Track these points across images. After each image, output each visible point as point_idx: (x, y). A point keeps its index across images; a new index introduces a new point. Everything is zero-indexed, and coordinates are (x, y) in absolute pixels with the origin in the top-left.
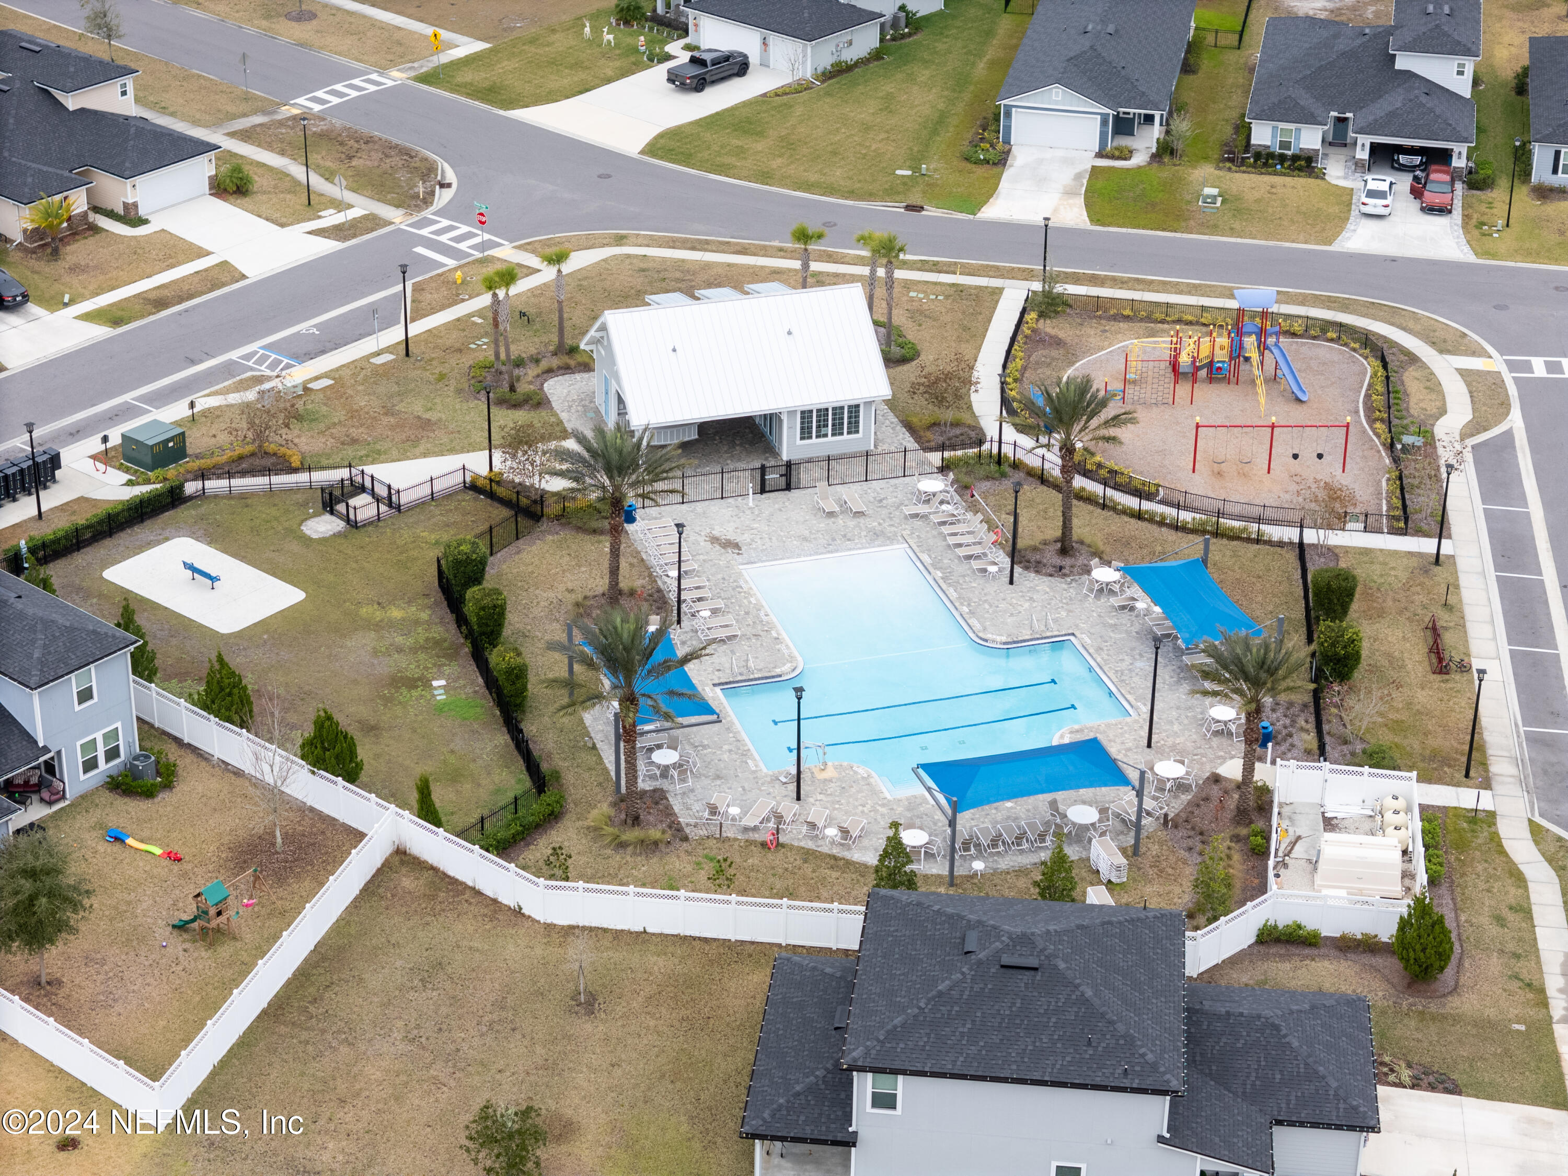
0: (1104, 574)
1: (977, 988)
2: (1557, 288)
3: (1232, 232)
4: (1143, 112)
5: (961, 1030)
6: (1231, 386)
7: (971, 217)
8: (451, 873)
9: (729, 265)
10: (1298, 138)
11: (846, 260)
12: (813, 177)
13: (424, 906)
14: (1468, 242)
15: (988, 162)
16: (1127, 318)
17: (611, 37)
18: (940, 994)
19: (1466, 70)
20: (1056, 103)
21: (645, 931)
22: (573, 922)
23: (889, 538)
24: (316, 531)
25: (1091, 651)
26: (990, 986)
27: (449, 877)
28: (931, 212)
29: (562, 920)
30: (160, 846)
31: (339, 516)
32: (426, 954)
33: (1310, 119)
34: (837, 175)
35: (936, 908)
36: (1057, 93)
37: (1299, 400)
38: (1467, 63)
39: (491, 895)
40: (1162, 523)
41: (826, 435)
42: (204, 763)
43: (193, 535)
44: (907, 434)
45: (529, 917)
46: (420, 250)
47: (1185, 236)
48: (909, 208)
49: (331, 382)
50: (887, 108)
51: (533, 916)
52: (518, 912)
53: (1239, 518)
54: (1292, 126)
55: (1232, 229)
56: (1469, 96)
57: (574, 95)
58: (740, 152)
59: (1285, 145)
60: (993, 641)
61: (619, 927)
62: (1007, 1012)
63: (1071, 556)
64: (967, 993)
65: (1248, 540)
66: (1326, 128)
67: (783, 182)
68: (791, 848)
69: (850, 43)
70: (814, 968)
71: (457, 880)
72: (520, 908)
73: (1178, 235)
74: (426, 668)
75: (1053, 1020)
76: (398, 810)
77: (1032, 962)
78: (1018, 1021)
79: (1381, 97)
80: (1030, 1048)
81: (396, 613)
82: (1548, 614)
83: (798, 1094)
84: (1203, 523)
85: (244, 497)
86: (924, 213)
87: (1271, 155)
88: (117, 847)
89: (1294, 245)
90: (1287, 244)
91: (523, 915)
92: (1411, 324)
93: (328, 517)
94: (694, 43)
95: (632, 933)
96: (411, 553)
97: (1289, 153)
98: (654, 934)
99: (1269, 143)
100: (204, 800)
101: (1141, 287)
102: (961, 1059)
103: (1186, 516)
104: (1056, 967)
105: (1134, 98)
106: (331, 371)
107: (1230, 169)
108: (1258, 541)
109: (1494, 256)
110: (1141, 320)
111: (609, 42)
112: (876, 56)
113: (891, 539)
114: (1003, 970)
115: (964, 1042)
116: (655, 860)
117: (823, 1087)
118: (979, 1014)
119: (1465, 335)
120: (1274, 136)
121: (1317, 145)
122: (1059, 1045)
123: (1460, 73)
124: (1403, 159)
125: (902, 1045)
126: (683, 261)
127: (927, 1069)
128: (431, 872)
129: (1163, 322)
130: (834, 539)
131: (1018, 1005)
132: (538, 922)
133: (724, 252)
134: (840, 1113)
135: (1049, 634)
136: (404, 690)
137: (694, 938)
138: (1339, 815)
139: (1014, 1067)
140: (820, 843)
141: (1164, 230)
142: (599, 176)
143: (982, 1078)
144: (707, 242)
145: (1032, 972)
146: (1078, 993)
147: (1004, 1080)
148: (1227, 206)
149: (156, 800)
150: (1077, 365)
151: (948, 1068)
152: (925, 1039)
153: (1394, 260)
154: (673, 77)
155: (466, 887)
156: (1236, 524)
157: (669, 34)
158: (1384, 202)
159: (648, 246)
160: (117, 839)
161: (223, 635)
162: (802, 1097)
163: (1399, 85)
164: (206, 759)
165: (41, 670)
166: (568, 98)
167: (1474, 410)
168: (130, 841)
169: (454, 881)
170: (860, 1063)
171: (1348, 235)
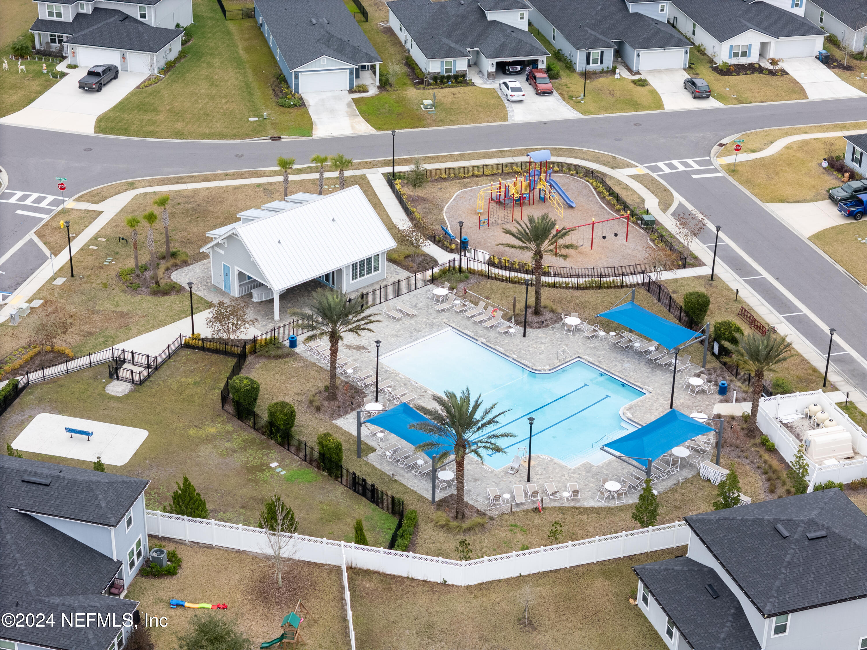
0: (573, 320)
1: (804, 554)
2: (635, 125)
3: (453, 123)
4: (370, 64)
5: (810, 579)
6: (531, 206)
7: (310, 138)
8: (389, 572)
9: (207, 189)
10: (455, 66)
11: (268, 174)
12: (207, 130)
13: (389, 595)
14: (572, 107)
15: (296, 106)
16: (444, 179)
17: (23, 67)
18: (789, 563)
19: (524, 16)
20: (324, 66)
21: (521, 576)
22: (480, 581)
23: (439, 326)
24: (117, 392)
25: (597, 364)
26: (810, 552)
27: (388, 575)
28: (286, 139)
29: (474, 581)
30: (210, 602)
31: (125, 380)
32: (417, 622)
33: (461, 54)
34: (218, 127)
35: (739, 518)
36: (324, 61)
37: (571, 207)
38: (525, 12)
39: (422, 579)
40: (567, 287)
41: (364, 275)
42: (183, 546)
43: (44, 411)
44: (396, 266)
45: (453, 585)
46: (19, 212)
47: (430, 129)
48: (273, 138)
49: (42, 301)
50: (213, 84)
51: (455, 584)
52: (444, 584)
53: (609, 276)
54: (451, 60)
55: (451, 121)
56: (527, 30)
57: (27, 105)
58: (152, 122)
59: (448, 70)
60: (544, 370)
61: (506, 577)
62: (826, 564)
63: (541, 315)
64: (801, 559)
65: (616, 287)
66: (469, 58)
67: (191, 135)
68: (550, 509)
69: (171, 50)
70: (666, 569)
71: (394, 575)
72: (445, 581)
73: (427, 129)
74: (261, 458)
75: (850, 561)
76: (346, 544)
77: (822, 533)
78: (834, 567)
79: (487, 37)
80: (848, 579)
81: (211, 430)
82: (783, 294)
83: (724, 639)
84: (591, 283)
85: (54, 380)
86: (283, 140)
87: (443, 77)
88: (180, 610)
89: (489, 124)
90: (486, 124)
91: (448, 585)
92: (586, 157)
93: (115, 382)
94: (73, 64)
95: (514, 578)
96: (187, 392)
97: (452, 74)
98: (526, 576)
99: (439, 71)
100: (205, 568)
101: (434, 161)
102: (820, 595)
103: (581, 281)
104: (834, 533)
105: (363, 57)
106: (35, 294)
107: (424, 88)
108: (622, 286)
109: (591, 113)
110: (453, 179)
111: (22, 70)
112: (182, 55)
113: (440, 327)
114: (811, 542)
115: (816, 586)
116: (487, 535)
117: (734, 631)
118: (813, 569)
119: (615, 157)
120: (442, 66)
121: (465, 67)
122: (860, 574)
123: (522, 18)
124: (512, 68)
125: (788, 596)
126: (179, 191)
127: (807, 605)
128: (376, 575)
129: (465, 178)
130: (412, 333)
131: (829, 558)
132: (460, 586)
133: (195, 182)
134: (750, 643)
135: (568, 360)
136: (259, 474)
137: (548, 572)
138: (790, 421)
139: (847, 592)
140: (561, 502)
141: (417, 127)
142: (85, 150)
143: (835, 602)
144: (182, 178)
145: (825, 539)
146: (853, 544)
147: (845, 600)
148: (439, 109)
149: (178, 575)
150: (445, 209)
151: (816, 602)
152: (796, 590)
153: (545, 123)
154: (82, 85)
155: (403, 578)
156: (610, 279)
157: (53, 60)
158: (522, 93)
159: (150, 186)
160: (178, 605)
161: (121, 466)
162: (728, 640)
163: (494, 29)
164: (182, 543)
165: (112, 513)
166: (24, 107)
167: (657, 196)
168: (187, 604)
169: (393, 577)
170: (773, 612)
171: (511, 114)
